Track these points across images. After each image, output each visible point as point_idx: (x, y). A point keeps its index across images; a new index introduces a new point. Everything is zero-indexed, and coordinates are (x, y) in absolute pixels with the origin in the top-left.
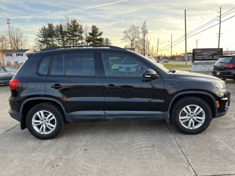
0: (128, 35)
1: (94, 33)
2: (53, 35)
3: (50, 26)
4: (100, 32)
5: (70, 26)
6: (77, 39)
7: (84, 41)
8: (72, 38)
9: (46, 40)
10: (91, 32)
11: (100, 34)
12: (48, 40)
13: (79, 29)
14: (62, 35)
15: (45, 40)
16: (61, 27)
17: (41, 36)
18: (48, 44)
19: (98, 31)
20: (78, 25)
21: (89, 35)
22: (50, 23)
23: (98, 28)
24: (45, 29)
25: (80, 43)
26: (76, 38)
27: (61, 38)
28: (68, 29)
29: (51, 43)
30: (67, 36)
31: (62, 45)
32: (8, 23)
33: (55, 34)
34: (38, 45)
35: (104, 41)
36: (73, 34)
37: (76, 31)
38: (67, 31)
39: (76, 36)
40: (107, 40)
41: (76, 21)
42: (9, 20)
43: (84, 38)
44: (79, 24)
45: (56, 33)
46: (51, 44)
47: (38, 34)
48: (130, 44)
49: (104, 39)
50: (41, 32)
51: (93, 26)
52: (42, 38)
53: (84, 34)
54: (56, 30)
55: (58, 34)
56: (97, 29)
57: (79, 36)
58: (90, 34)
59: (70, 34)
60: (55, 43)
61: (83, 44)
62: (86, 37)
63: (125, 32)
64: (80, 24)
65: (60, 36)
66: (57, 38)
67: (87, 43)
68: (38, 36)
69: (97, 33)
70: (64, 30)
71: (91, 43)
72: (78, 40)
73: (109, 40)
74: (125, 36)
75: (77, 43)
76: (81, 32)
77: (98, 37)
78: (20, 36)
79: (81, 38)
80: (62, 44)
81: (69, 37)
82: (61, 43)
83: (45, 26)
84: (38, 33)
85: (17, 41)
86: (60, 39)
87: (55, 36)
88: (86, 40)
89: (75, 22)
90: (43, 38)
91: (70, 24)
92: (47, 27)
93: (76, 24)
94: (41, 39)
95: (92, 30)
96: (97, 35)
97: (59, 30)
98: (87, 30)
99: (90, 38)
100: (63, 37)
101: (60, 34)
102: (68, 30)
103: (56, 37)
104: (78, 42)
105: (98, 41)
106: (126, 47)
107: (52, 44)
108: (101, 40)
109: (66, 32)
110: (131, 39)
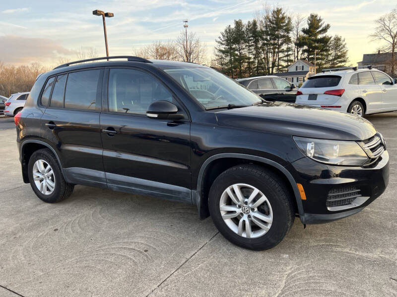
0: (388, 24)
1: (312, 30)
2: (242, 40)
3: (238, 24)
4: (324, 26)
5: (270, 21)
6: (280, 42)
7: (292, 46)
8: (272, 42)
9: (231, 48)
10: (307, 27)
11: (325, 30)
12: (234, 48)
13: (284, 24)
14: (254, 37)
15: (229, 48)
16: (255, 24)
17: (223, 43)
18: (232, 54)
19: (320, 24)
20: (283, 18)
21: (302, 34)
22: (237, 20)
23: (321, 18)
24: (229, 30)
25: (285, 49)
26: (278, 41)
27: (253, 43)
28: (266, 26)
29: (236, 52)
30: (263, 39)
31: (254, 55)
32: (185, 27)
33: (244, 37)
34: (217, 57)
35: (332, 42)
36: (273, 35)
37: (279, 27)
38: (264, 29)
39: (277, 37)
40: (338, 40)
41: (281, 10)
42: (187, 22)
43: (292, 39)
44: (285, 15)
45: (247, 36)
46: (237, 55)
47: (219, 40)
48: (390, 45)
49: (332, 39)
50: (223, 36)
51: (312, 16)
52: (224, 46)
53: (293, 34)
54: (246, 31)
55: (249, 37)
56: (320, 20)
57: (284, 36)
58: (304, 31)
59: (269, 35)
60: (244, 53)
61: (289, 51)
62: (296, 38)
63: (382, 20)
64: (287, 14)
65: (251, 40)
66: (247, 44)
67: (298, 49)
68: (219, 42)
69: (318, 28)
70: (259, 29)
71: (305, 47)
72: (282, 44)
73: (342, 39)
74: (381, 29)
75: (280, 50)
76: (288, 30)
77: (320, 36)
78: (195, 45)
79: (288, 40)
80: (254, 53)
81: (266, 40)
82: (252, 52)
83: (230, 26)
84: (220, 38)
85: (190, 54)
86: (252, 45)
87: (244, 40)
88: (296, 44)
89: (278, 11)
90: (226, 45)
91: (270, 18)
92: (233, 26)
93: (280, 16)
94: (223, 48)
95: (309, 24)
96: (318, 32)
97: (251, 29)
98: (300, 25)
99: (304, 38)
100: (256, 42)
101: (252, 36)
102: (267, 29)
103: (246, 41)
104: (282, 48)
105: (317, 43)
106: (379, 51)
107: (239, 54)
108: (325, 41)
109: (262, 32)
110: (392, 34)
